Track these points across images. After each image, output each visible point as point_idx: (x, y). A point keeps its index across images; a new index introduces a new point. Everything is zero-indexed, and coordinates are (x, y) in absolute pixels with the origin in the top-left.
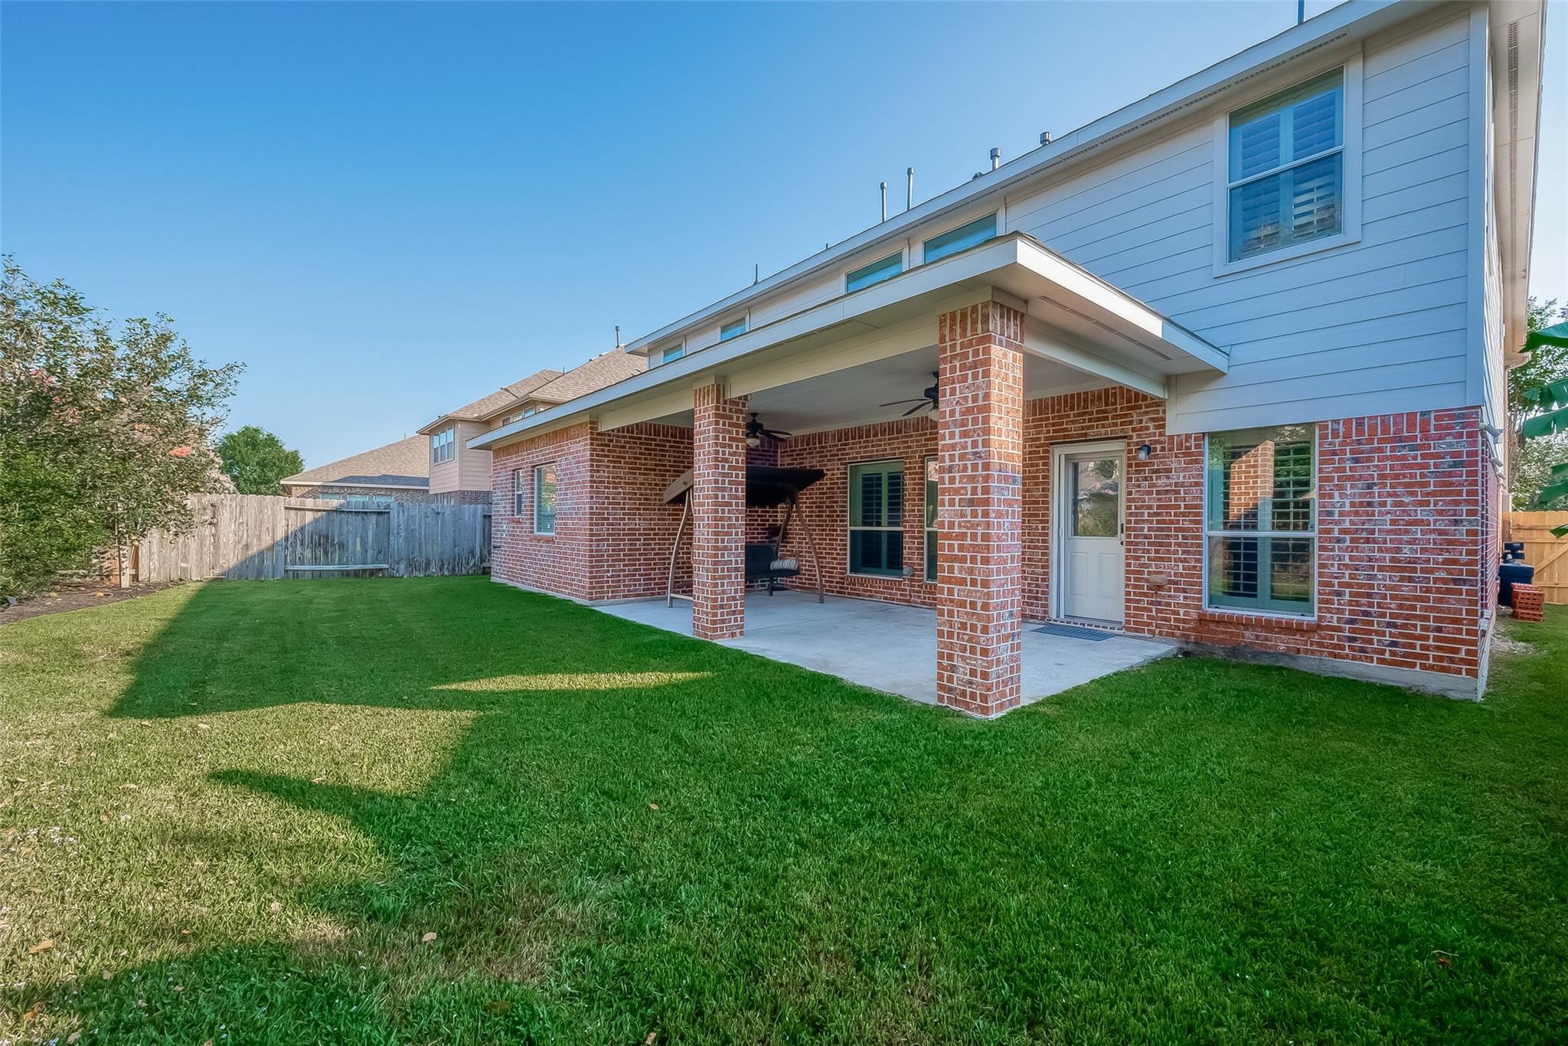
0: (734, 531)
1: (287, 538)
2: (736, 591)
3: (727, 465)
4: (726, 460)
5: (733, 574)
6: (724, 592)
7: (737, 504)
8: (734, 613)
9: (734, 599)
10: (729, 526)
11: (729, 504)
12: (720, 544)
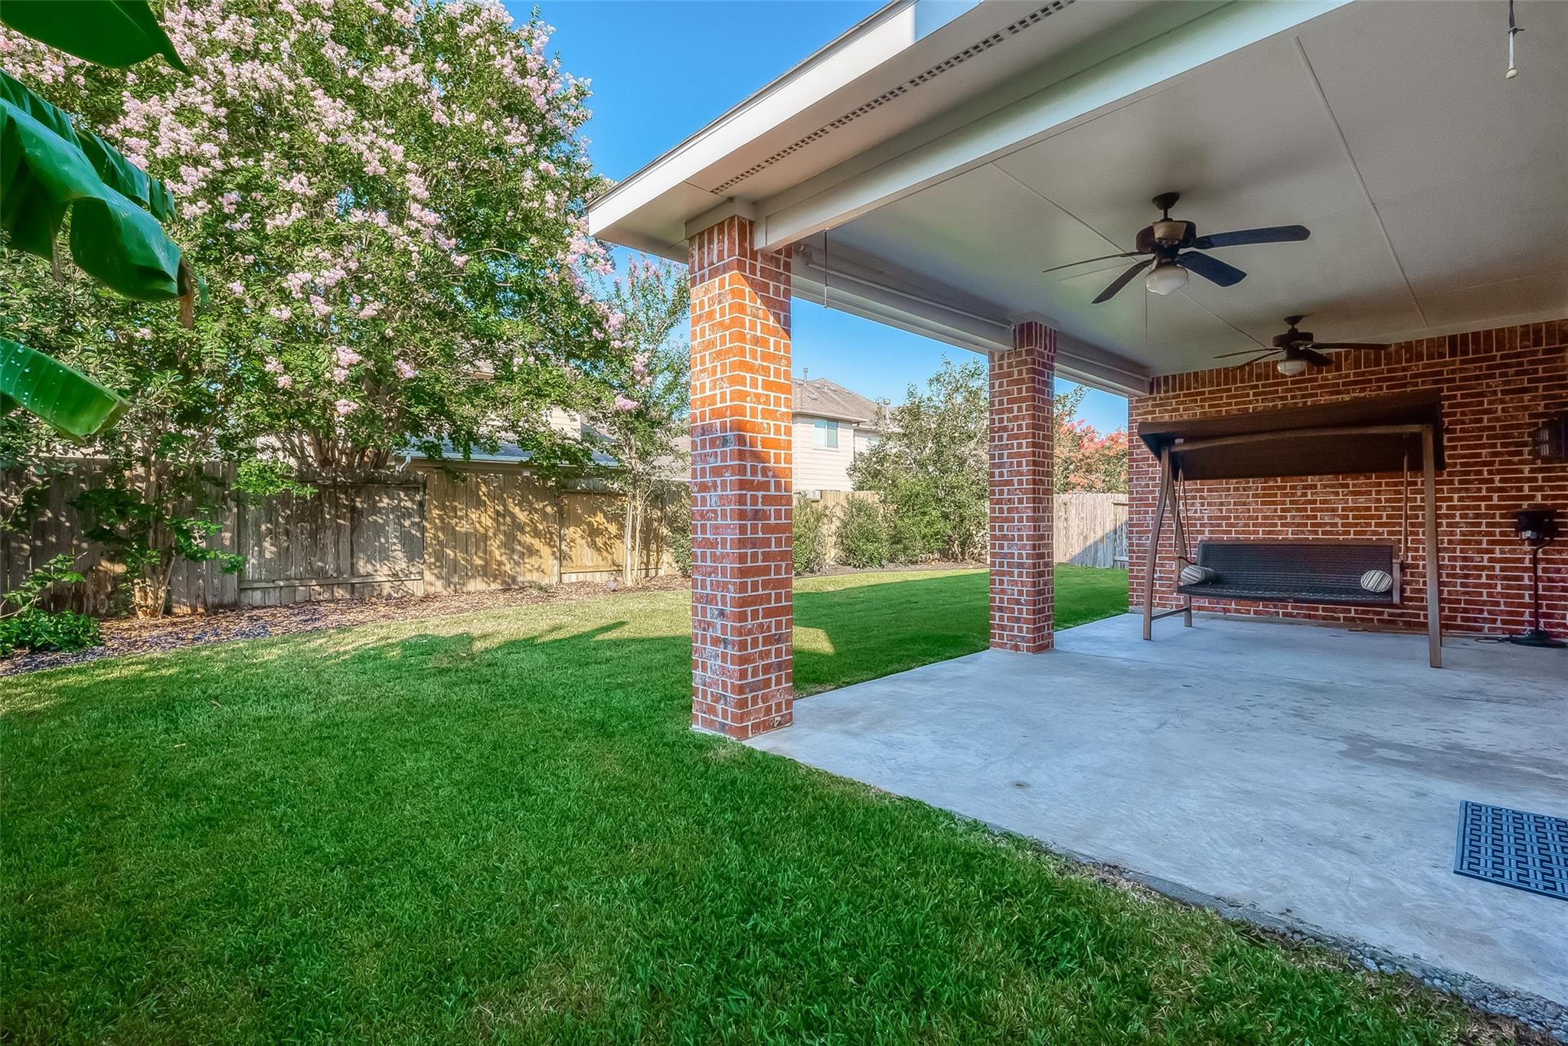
0: (1016, 516)
1: (1115, 532)
2: (1020, 593)
3: (1005, 435)
4: (1005, 429)
5: (1016, 571)
6: (1003, 591)
7: (1020, 482)
8: (1018, 620)
9: (1018, 602)
10: (1010, 510)
11: (1009, 483)
12: (997, 533)
